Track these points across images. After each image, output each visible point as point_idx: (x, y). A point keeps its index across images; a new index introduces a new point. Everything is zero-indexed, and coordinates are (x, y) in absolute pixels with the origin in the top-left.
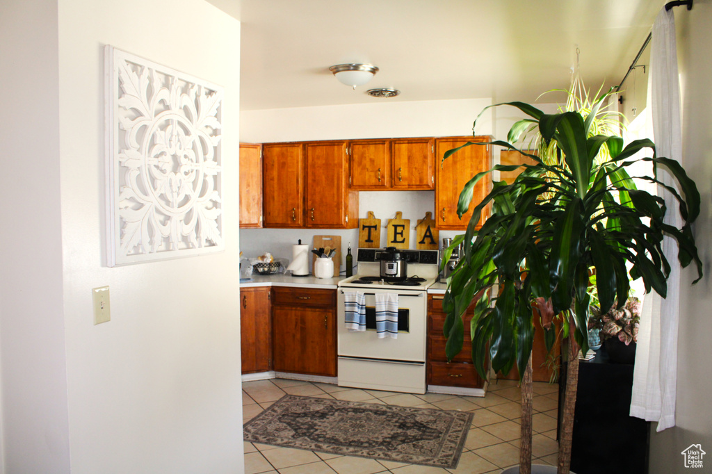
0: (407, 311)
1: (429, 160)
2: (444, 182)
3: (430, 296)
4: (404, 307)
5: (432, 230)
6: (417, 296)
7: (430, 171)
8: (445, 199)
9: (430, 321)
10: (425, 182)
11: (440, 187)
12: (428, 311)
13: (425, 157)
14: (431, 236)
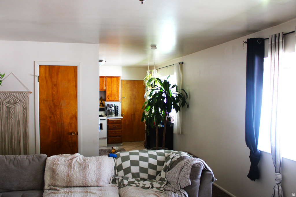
0: (102, 124)
1: (105, 82)
2: (109, 88)
3: (108, 119)
4: (101, 123)
5: (102, 102)
6: (105, 119)
7: (105, 85)
8: (109, 93)
9: (108, 126)
10: (103, 88)
11: (107, 90)
12: (108, 124)
13: (103, 81)
14: (102, 103)
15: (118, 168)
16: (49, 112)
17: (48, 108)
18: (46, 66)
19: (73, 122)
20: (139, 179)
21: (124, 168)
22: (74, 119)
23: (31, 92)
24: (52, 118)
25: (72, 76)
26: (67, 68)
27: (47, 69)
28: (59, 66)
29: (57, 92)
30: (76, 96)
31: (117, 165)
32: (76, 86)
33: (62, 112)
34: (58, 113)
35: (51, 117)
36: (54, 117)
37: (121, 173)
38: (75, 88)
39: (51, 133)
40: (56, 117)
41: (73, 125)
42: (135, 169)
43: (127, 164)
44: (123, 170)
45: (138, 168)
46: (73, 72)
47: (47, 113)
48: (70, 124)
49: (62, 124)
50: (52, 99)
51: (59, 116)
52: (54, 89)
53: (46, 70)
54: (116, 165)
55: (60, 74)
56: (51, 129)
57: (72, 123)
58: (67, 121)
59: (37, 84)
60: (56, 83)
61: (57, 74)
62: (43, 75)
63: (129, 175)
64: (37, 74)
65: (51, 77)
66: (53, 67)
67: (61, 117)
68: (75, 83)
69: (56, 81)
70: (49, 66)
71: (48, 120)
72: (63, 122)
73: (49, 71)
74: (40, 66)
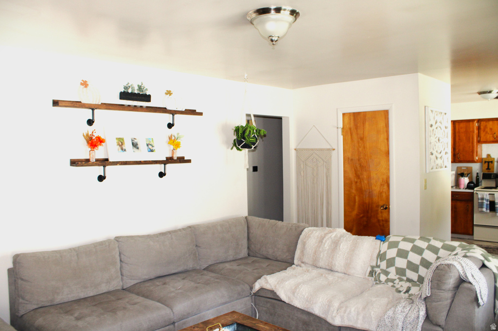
15: (381, 256)
16: (355, 175)
17: (353, 170)
18: (350, 113)
19: (384, 190)
20: (405, 278)
21: (388, 257)
22: (385, 187)
23: (334, 149)
24: (358, 184)
25: (382, 124)
26: (374, 114)
27: (352, 118)
28: (366, 112)
29: (364, 148)
30: (387, 153)
31: (381, 253)
32: (388, 139)
33: (370, 176)
34: (365, 177)
35: (356, 182)
36: (360, 182)
37: (383, 265)
38: (386, 141)
39: (357, 204)
40: (362, 183)
41: (384, 195)
42: (401, 263)
43: (392, 253)
44: (385, 261)
45: (405, 261)
46: (384, 119)
47: (351, 175)
48: (381, 193)
49: (369, 192)
50: (357, 158)
51: (366, 182)
52: (360, 145)
53: (350, 119)
54: (380, 251)
55: (367, 123)
56: (357, 198)
57: (382, 192)
58: (376, 189)
59: (341, 138)
60: (362, 135)
61: (364, 124)
62: (347, 126)
63: (392, 270)
64: (341, 125)
65: (356, 127)
66: (359, 113)
67: (368, 182)
68: (386, 134)
69: (362, 132)
70: (354, 113)
71: (354, 187)
72: (371, 190)
73: (354, 120)
74: (344, 114)
